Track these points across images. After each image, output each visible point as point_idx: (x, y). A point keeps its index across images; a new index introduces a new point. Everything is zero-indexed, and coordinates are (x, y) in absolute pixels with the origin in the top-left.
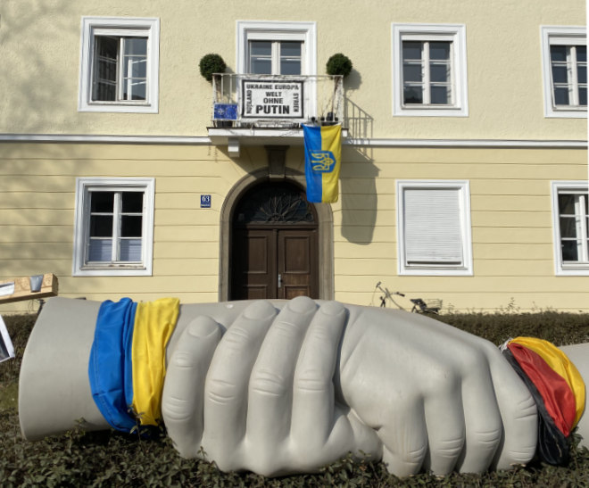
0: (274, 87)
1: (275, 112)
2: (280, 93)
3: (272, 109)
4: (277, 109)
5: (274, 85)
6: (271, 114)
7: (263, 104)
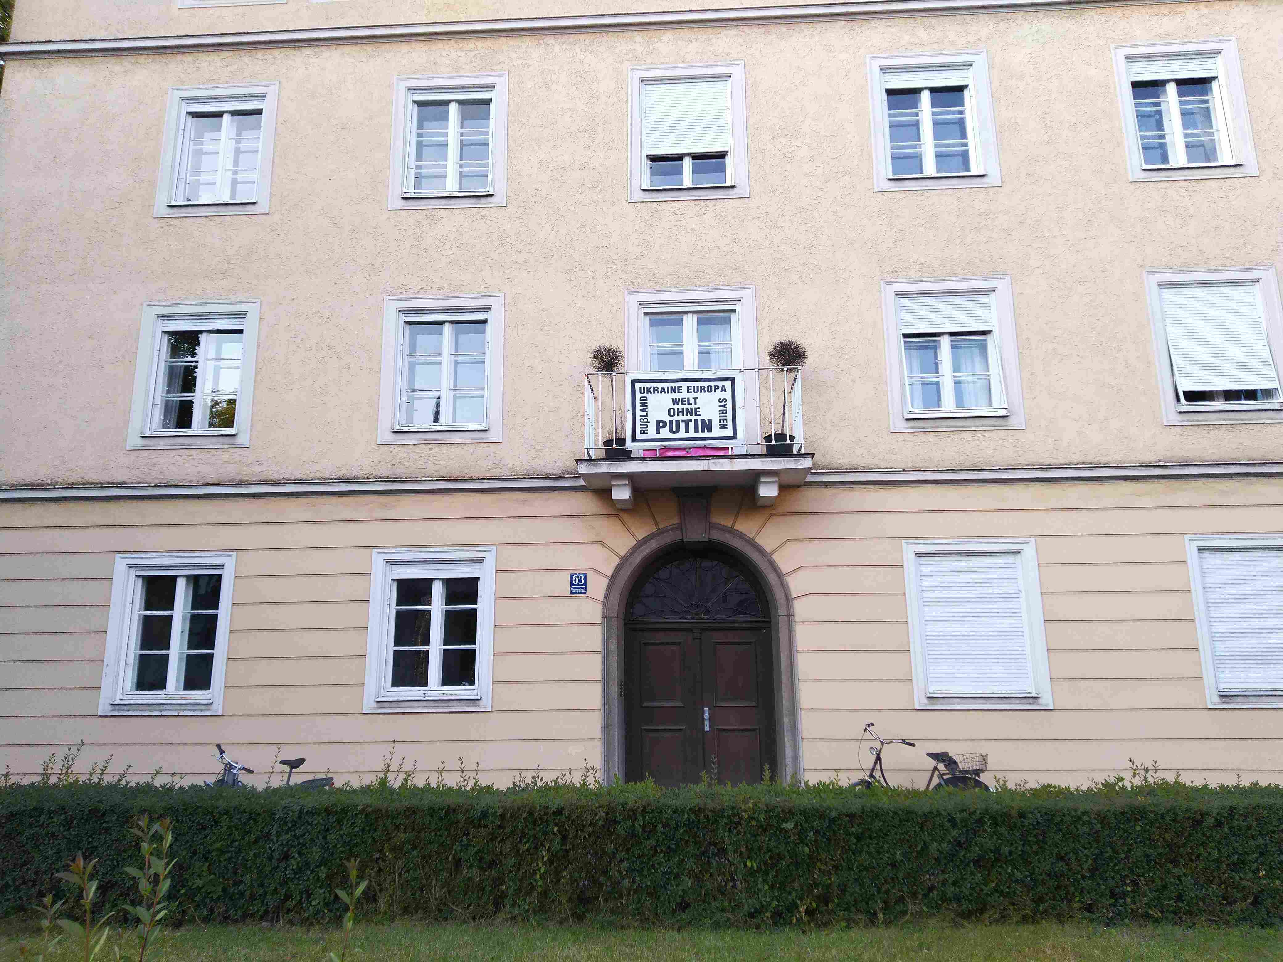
0: (684, 389)
1: (687, 431)
2: (695, 399)
3: (682, 425)
4: (692, 425)
5: (685, 385)
6: (682, 434)
7: (667, 419)
